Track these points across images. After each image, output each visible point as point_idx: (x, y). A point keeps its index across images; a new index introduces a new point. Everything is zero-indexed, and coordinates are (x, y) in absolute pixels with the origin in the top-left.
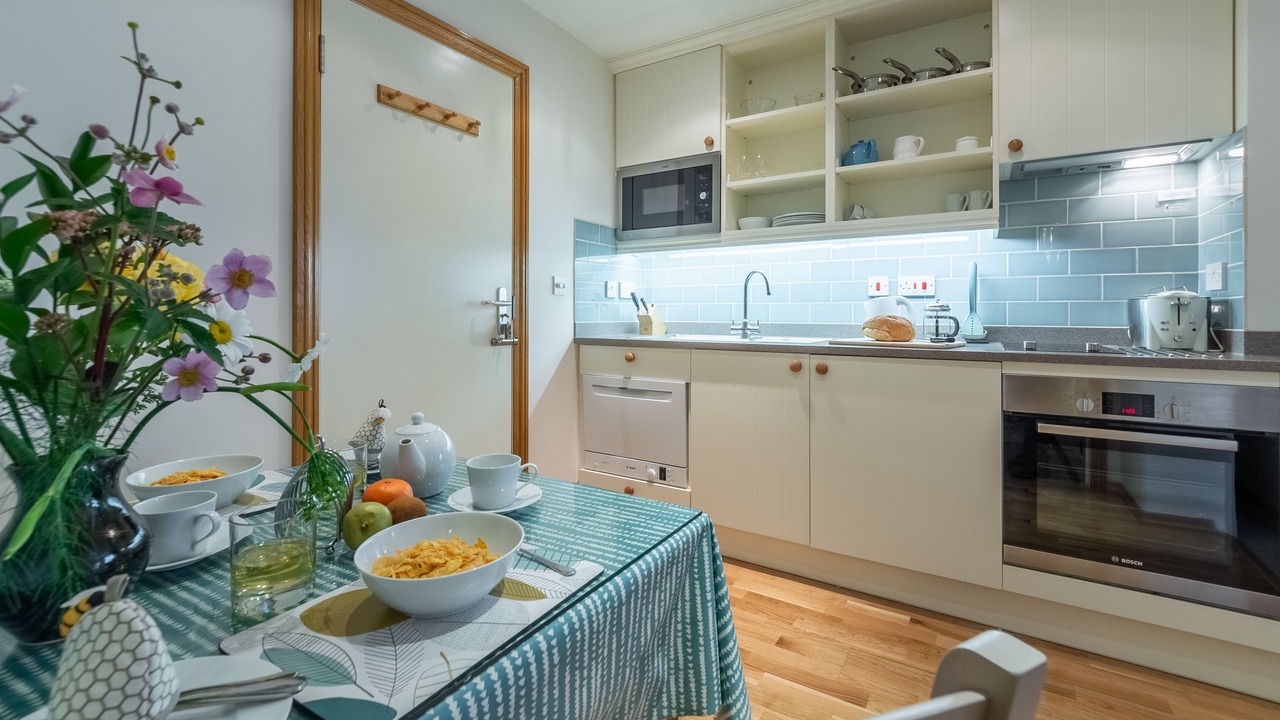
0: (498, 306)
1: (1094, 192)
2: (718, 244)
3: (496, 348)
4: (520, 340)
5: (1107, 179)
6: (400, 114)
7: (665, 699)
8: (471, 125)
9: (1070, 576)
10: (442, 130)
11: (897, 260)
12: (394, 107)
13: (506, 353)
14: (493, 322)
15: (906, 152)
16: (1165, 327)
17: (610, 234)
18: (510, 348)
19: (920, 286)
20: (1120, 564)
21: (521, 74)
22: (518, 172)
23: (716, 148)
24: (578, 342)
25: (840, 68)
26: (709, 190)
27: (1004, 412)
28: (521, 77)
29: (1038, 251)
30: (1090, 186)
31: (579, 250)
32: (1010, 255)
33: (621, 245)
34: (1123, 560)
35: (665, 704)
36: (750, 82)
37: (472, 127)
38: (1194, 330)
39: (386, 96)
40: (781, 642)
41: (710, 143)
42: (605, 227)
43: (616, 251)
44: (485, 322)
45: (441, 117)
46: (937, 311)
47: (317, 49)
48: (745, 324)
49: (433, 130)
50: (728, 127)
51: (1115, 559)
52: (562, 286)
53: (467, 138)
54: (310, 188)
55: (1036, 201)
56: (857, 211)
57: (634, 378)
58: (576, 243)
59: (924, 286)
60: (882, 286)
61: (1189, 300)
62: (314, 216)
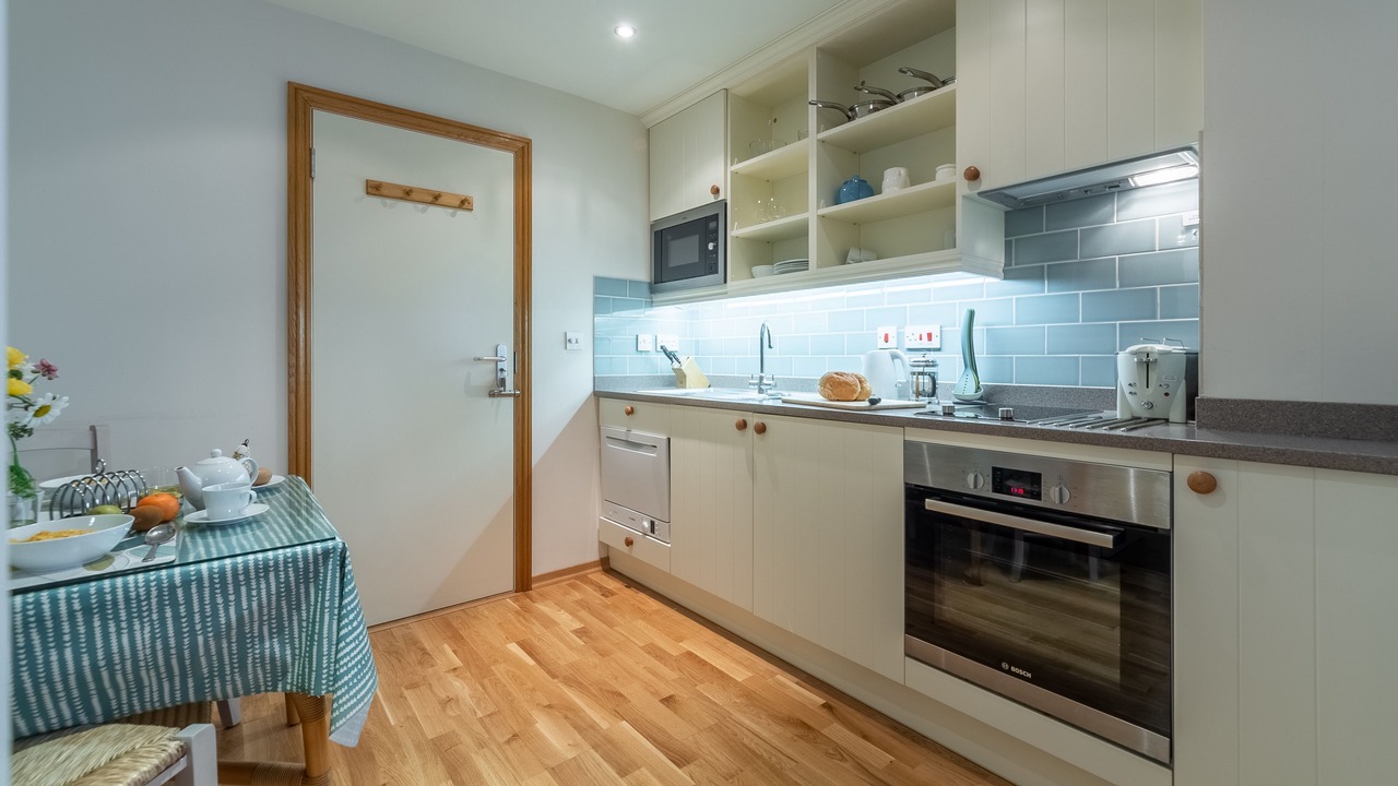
0: (497, 362)
1: (1109, 218)
2: (725, 295)
3: (496, 400)
4: (523, 392)
5: (1124, 201)
6: (389, 201)
7: (289, 677)
8: (463, 202)
9: (967, 680)
10: (433, 209)
11: (905, 307)
12: (382, 196)
13: (507, 405)
14: (492, 376)
15: (893, 185)
16: (1132, 389)
17: (645, 289)
18: (511, 400)
19: (925, 337)
20: (1009, 672)
21: (523, 148)
22: (520, 237)
23: (721, 197)
24: (597, 395)
25: (821, 102)
26: (716, 240)
27: (906, 484)
28: (523, 153)
29: (1046, 293)
30: (1104, 211)
31: (600, 306)
32: (1017, 299)
33: (658, 298)
34: (1013, 669)
35: (289, 681)
36: (775, 120)
37: (464, 204)
38: (1167, 394)
39: (374, 189)
40: (668, 701)
41: (716, 191)
42: (640, 282)
43: (651, 304)
44: (484, 376)
45: (431, 199)
46: (924, 366)
47: (308, 160)
48: (761, 378)
49: (423, 211)
50: (735, 174)
51: (1005, 666)
52: (573, 341)
53: (461, 213)
54: (302, 271)
55: (1044, 233)
56: (853, 254)
57: (634, 432)
58: (596, 299)
59: (930, 336)
60: (890, 338)
61: (1156, 356)
62: (306, 293)
